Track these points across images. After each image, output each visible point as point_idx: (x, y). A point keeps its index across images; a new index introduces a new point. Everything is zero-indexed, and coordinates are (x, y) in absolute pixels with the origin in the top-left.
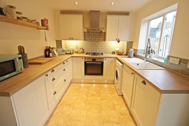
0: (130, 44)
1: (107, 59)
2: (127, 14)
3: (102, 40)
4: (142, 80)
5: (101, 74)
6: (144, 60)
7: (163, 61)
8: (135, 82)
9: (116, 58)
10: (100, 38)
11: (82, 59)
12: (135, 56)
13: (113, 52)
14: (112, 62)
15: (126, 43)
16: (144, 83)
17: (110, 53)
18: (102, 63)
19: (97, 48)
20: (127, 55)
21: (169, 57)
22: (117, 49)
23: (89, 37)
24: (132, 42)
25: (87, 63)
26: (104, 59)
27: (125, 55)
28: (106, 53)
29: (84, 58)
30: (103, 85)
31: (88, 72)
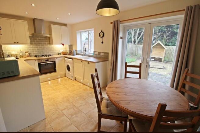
0: (71, 46)
1: (58, 58)
2: (65, 25)
3: (48, 44)
4: (87, 62)
5: (55, 71)
6: (83, 55)
7: (92, 54)
8: (84, 65)
9: (65, 57)
10: (46, 42)
11: (36, 61)
12: (77, 54)
13: (59, 53)
14: (62, 60)
15: (68, 46)
16: (88, 63)
17: (56, 54)
18: (55, 62)
19: (44, 51)
20: (70, 54)
21: (94, 52)
22: (61, 51)
23: (34, 41)
24: (72, 45)
25: (41, 64)
26: (56, 58)
27: (69, 54)
28: (54, 54)
29: (37, 60)
30: (58, 79)
31: (42, 72)
